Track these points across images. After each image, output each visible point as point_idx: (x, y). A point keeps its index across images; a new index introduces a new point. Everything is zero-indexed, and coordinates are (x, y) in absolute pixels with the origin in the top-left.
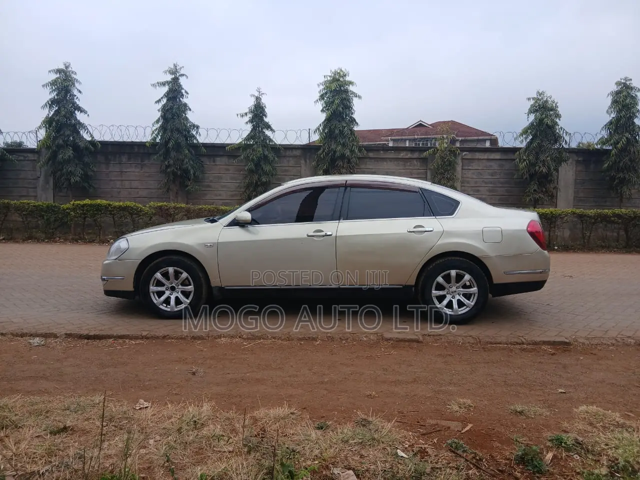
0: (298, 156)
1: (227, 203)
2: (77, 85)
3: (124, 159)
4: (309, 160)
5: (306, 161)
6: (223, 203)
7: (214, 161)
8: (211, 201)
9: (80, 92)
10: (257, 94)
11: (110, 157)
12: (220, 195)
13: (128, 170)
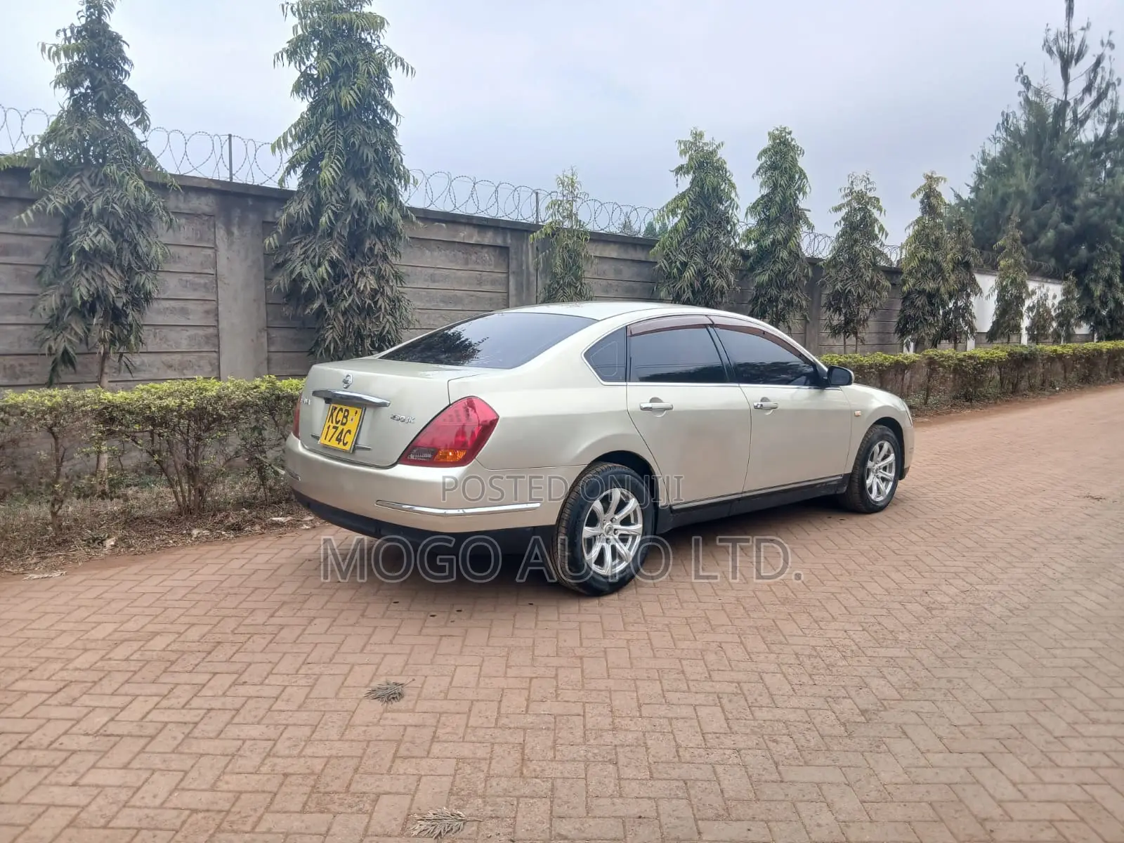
0: (205, 215)
4: (239, 227)
5: (229, 233)
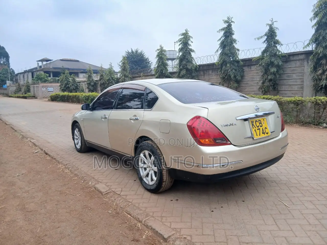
0: (302, 59)
1: (257, 93)
2: (191, 39)
3: (210, 72)
4: (310, 61)
5: (308, 63)
6: (254, 93)
7: (250, 68)
8: (248, 92)
9: (192, 42)
10: (270, 23)
11: (205, 72)
12: (253, 89)
13: (212, 78)
